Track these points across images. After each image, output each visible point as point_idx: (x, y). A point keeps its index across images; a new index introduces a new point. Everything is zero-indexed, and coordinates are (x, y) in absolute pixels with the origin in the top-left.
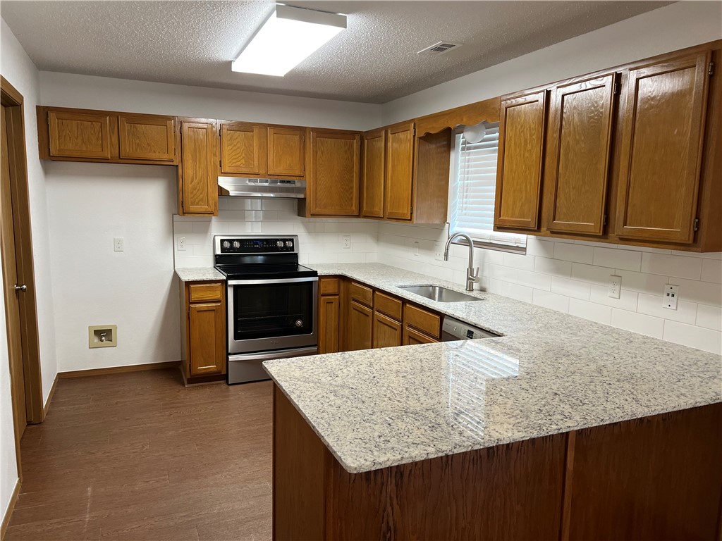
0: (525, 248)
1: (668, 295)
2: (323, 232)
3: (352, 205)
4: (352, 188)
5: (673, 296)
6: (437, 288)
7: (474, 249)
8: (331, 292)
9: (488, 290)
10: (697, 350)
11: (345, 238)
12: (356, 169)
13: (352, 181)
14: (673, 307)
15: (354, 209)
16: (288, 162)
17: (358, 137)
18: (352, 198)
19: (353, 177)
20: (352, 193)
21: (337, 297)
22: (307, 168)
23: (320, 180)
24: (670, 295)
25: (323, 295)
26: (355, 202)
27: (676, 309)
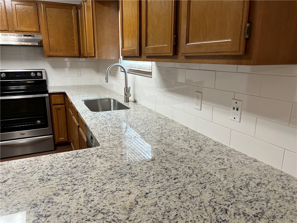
0: (151, 72)
1: (234, 109)
2: (62, 67)
3: (74, 50)
4: (73, 40)
5: (237, 109)
6: (112, 100)
7: (128, 74)
8: (59, 103)
9: (137, 102)
10: (255, 161)
11: (77, 71)
12: (75, 28)
13: (73, 36)
14: (237, 119)
15: (76, 53)
16: (28, 23)
17: (74, 8)
18: (74, 46)
19: (73, 33)
20: (74, 43)
21: (63, 106)
22: (41, 27)
23: (51, 35)
24: (236, 109)
25: (54, 105)
26: (76, 48)
27: (240, 122)
